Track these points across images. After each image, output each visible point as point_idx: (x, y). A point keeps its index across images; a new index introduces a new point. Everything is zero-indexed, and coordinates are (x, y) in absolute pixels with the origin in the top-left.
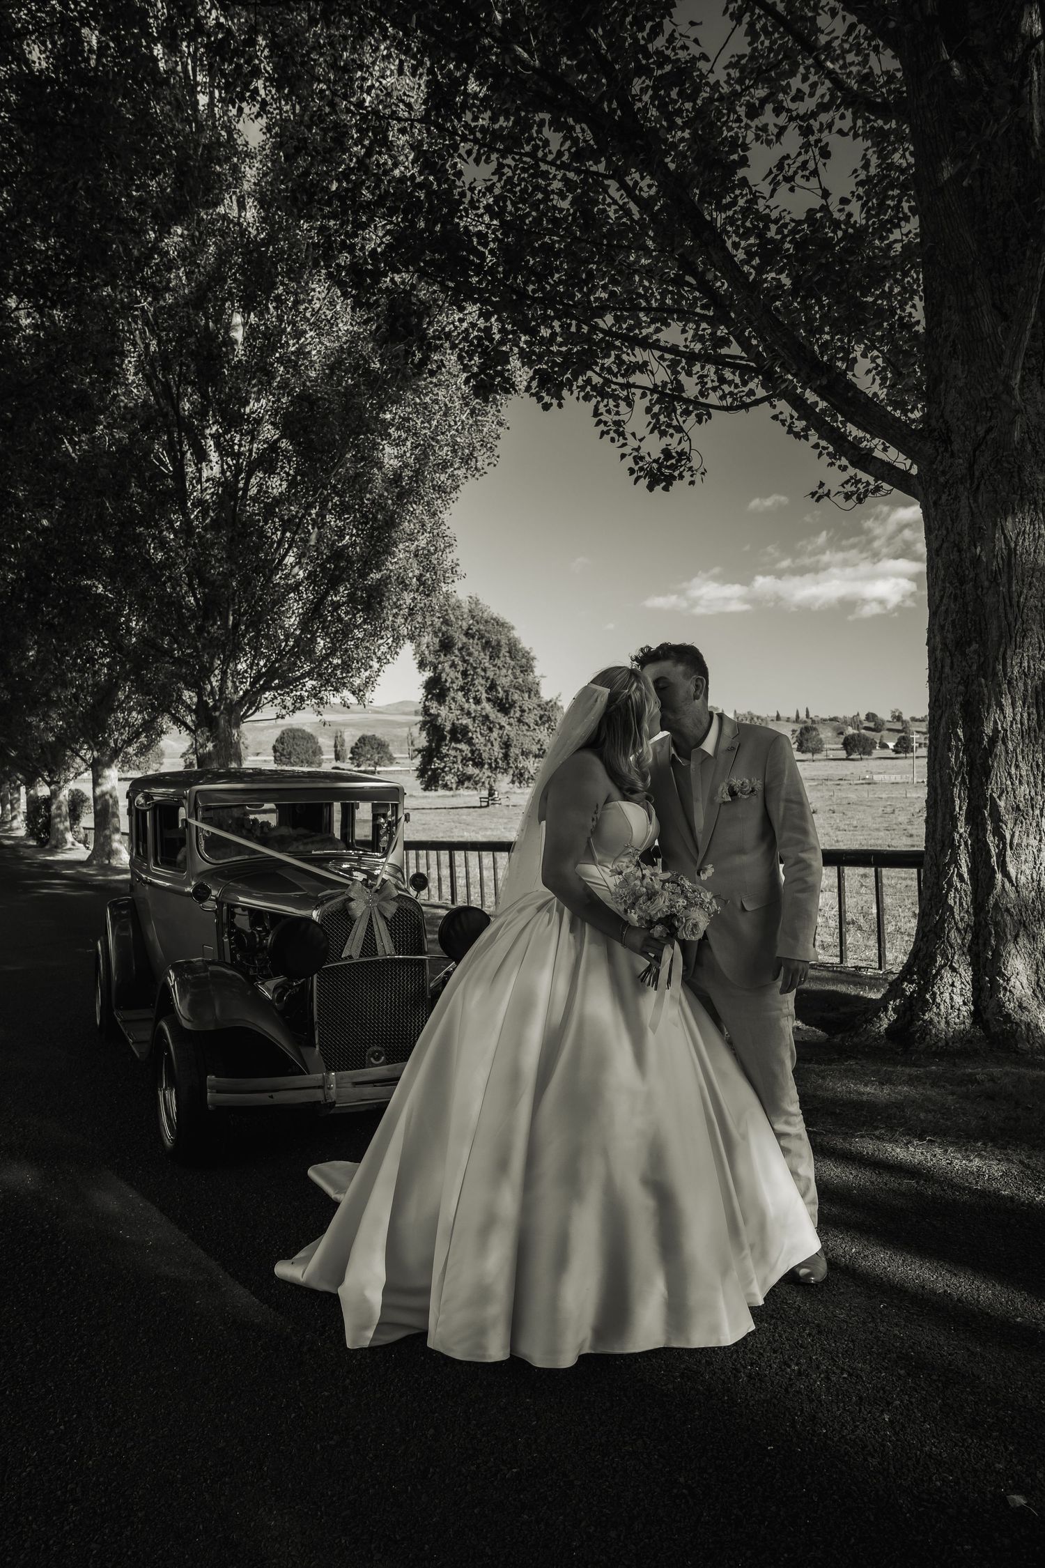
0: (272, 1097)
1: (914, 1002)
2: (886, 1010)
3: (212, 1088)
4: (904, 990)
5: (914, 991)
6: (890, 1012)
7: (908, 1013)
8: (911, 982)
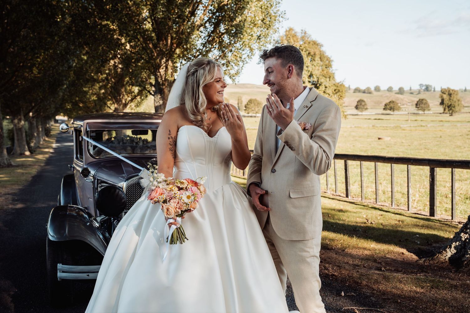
0: (88, 275)
1: (467, 244)
2: (450, 247)
3: (60, 270)
4: (461, 237)
5: (467, 238)
6: (453, 249)
7: (463, 250)
8: (466, 233)
